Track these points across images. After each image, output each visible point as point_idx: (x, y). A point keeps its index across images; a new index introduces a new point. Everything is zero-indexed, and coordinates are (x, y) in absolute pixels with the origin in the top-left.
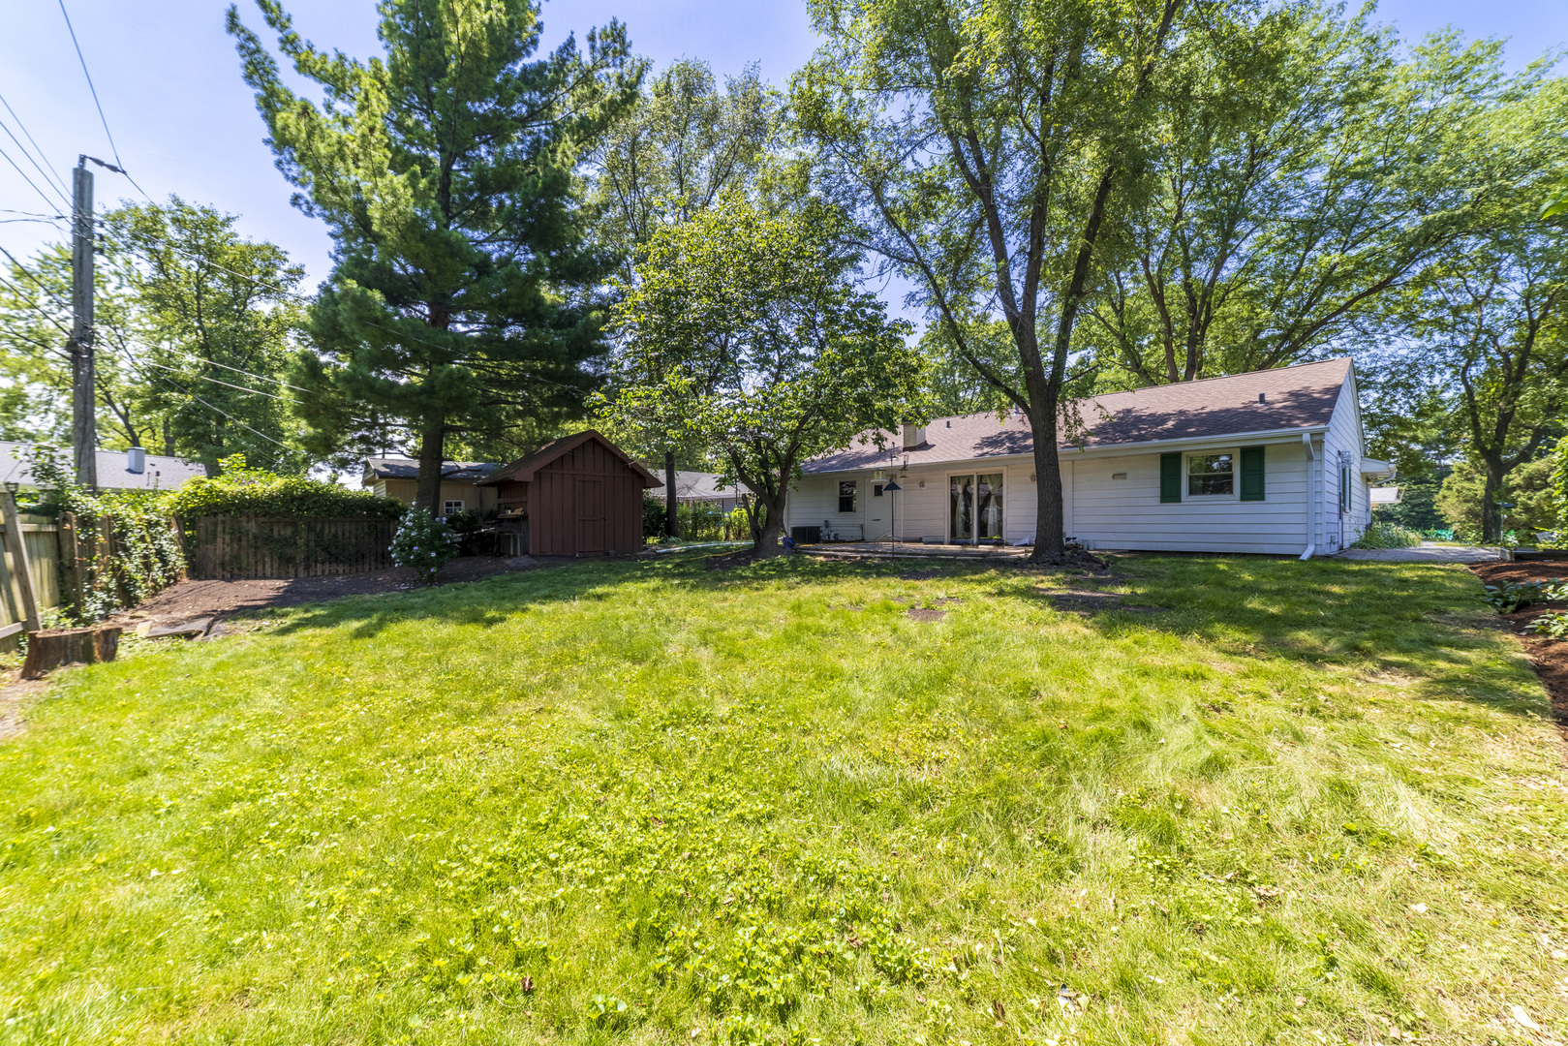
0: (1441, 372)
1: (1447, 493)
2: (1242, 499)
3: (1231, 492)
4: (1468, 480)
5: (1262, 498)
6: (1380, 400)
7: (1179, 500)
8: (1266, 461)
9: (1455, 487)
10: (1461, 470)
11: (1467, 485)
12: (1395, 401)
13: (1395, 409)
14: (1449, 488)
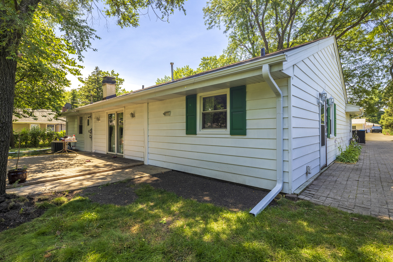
0: (382, 70)
1: (383, 121)
2: (232, 133)
3: (226, 127)
4: (390, 116)
5: (245, 134)
6: (358, 82)
7: (195, 133)
8: (247, 99)
9: (386, 119)
10: (387, 112)
11: (390, 118)
12: (364, 83)
13: (364, 86)
14: (383, 119)
